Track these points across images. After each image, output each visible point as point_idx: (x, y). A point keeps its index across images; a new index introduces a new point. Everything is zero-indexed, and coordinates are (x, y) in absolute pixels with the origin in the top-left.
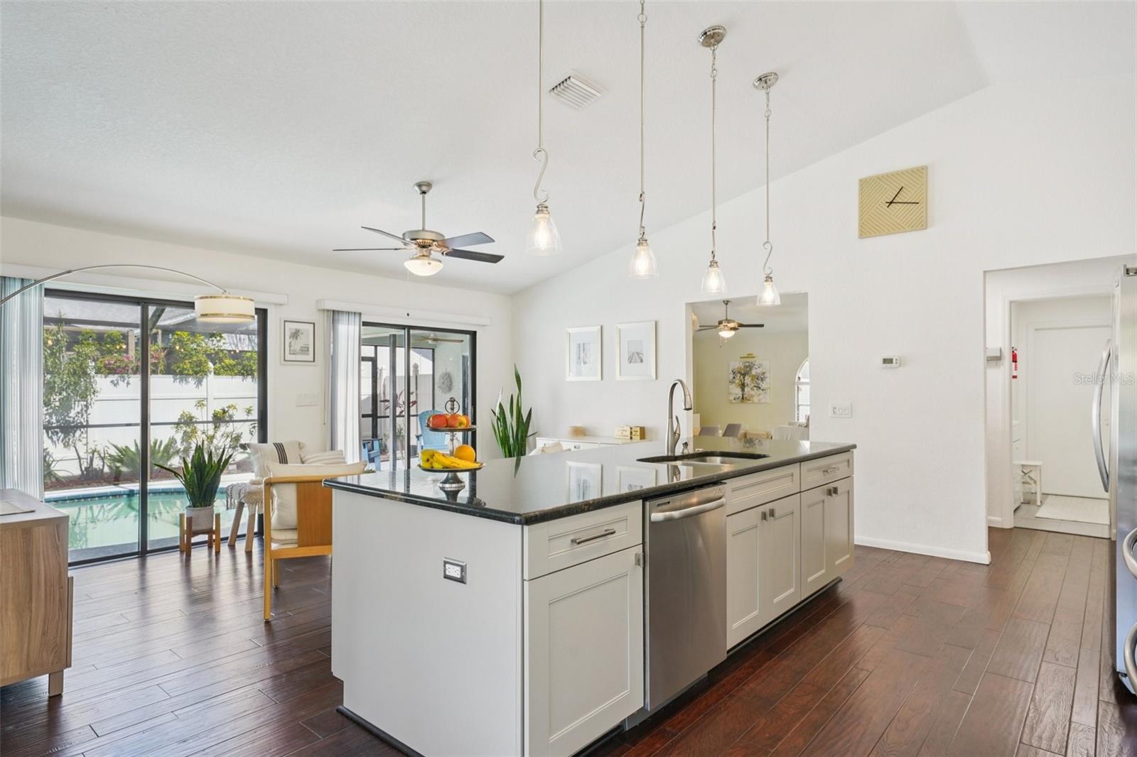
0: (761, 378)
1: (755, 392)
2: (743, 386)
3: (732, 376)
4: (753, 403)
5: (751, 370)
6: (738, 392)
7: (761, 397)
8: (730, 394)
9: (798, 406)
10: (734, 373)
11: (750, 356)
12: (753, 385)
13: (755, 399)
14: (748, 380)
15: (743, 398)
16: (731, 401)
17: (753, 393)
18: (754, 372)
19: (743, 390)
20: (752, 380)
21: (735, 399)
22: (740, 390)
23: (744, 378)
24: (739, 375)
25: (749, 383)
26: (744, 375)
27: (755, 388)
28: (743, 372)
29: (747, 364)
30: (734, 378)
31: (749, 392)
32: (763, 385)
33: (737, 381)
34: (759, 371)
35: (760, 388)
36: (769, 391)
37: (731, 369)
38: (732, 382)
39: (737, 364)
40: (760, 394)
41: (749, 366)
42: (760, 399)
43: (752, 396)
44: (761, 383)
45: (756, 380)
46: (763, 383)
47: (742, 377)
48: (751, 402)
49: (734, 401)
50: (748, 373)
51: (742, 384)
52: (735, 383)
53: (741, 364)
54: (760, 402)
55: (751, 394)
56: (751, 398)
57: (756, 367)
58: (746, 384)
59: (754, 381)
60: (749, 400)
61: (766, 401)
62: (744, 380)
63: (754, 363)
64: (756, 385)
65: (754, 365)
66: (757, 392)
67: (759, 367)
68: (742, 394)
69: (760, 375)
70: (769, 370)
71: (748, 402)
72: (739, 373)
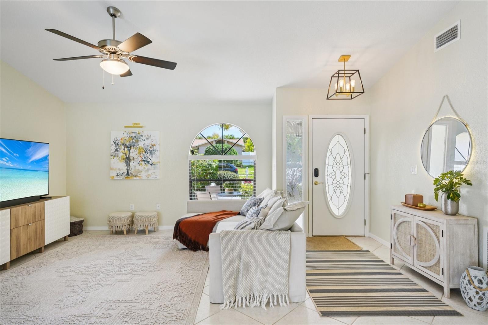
0: (150, 151)
1: (143, 167)
2: (128, 160)
3: (114, 148)
4: (141, 179)
5: (137, 141)
6: (123, 167)
7: (150, 172)
8: (112, 169)
9: (191, 182)
10: (116, 144)
11: (135, 126)
12: (140, 159)
13: (143, 175)
14: (134, 153)
15: (128, 174)
16: (113, 177)
17: (140, 168)
18: (141, 144)
19: (128, 165)
20: (139, 153)
21: (117, 176)
22: (125, 164)
23: (129, 150)
24: (123, 147)
25: (136, 157)
26: (129, 147)
27: (143, 163)
28: (127, 144)
29: (133, 135)
30: (117, 150)
31: (135, 166)
32: (153, 159)
33: (121, 154)
34: (147, 143)
35: (148, 162)
36: (159, 164)
37: (112, 140)
38: (113, 156)
39: (121, 135)
40: (148, 170)
41: (135, 137)
42: (149, 175)
43: (139, 172)
44: (150, 157)
45: (144, 153)
46: (152, 157)
47: (126, 149)
48: (138, 178)
49: (117, 178)
50: (134, 146)
51: (126, 157)
52: (118, 156)
53: (125, 134)
54: (149, 178)
55: (138, 169)
56: (138, 174)
57: (144, 138)
58: (131, 158)
59: (142, 155)
60: (135, 176)
61: (156, 176)
62: (130, 153)
63: (141, 134)
64: (145, 159)
65: (142, 136)
66: (145, 167)
67: (147, 139)
68: (127, 170)
69: (149, 148)
70: (159, 143)
71: (135, 178)
72: (123, 144)
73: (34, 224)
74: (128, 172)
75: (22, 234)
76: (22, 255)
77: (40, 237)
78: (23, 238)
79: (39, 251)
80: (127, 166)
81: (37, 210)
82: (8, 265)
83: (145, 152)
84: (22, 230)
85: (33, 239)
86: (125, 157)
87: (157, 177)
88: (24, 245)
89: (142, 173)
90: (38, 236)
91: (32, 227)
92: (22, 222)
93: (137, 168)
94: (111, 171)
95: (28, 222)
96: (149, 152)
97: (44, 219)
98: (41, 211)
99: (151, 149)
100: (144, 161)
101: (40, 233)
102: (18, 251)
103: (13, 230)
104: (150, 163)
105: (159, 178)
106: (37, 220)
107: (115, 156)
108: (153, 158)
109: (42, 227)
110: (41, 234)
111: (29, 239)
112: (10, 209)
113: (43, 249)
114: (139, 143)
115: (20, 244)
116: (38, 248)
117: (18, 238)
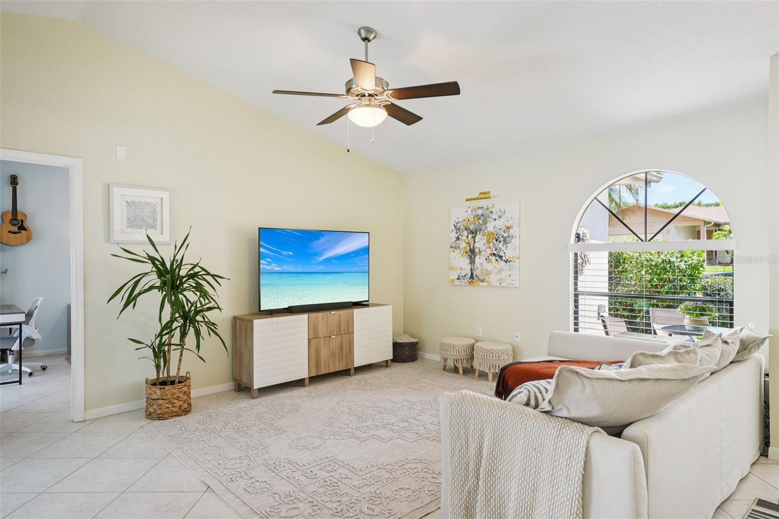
1: (494, 265)
2: (472, 253)
3: (454, 235)
4: (490, 286)
5: (485, 222)
6: (464, 264)
7: (503, 275)
8: (452, 268)
9: (576, 296)
10: (458, 229)
11: (485, 195)
12: (489, 251)
13: (493, 279)
14: (480, 242)
15: (472, 277)
16: (453, 281)
17: (488, 266)
18: (490, 227)
19: (472, 262)
20: (489, 242)
21: (458, 279)
22: (468, 261)
23: (474, 238)
24: (466, 233)
25: (483, 248)
26: (474, 233)
27: (493, 258)
28: (472, 227)
29: (480, 212)
30: (458, 239)
31: (481, 264)
32: (508, 252)
33: (463, 245)
34: (500, 223)
35: (501, 257)
36: (517, 262)
37: (452, 222)
38: (454, 248)
39: (462, 213)
40: (501, 270)
41: (482, 215)
42: (502, 279)
43: (487, 274)
44: (503, 248)
45: (494, 241)
46: (506, 248)
47: (470, 236)
48: (485, 284)
49: (457, 282)
50: (480, 230)
51: (470, 249)
52: (459, 248)
53: (469, 212)
54: (502, 285)
55: (486, 270)
56: (487, 277)
57: (495, 216)
58: (477, 251)
59: (492, 245)
60: (482, 281)
61: (512, 282)
62: (475, 242)
63: (491, 209)
64: (496, 252)
65: (492, 212)
66: (496, 265)
67: (500, 217)
68: (471, 270)
69: (502, 232)
70: (518, 222)
71: (481, 284)
72: (466, 229)
73: (339, 337)
74: (472, 274)
75: (322, 348)
76: (323, 373)
77: (347, 354)
78: (324, 353)
79: (345, 373)
80: (470, 263)
81: (342, 320)
82: (307, 381)
83: (497, 240)
84: (322, 343)
85: (337, 356)
86: (468, 249)
87: (513, 284)
88: (325, 361)
89: (492, 276)
90: (344, 353)
91: (335, 340)
92: (322, 332)
93: (485, 267)
94: (451, 271)
95: (330, 333)
96: (502, 239)
97: (353, 333)
98: (348, 321)
99: (505, 235)
100: (494, 254)
101: (348, 349)
102: (318, 366)
103: (312, 341)
104: (504, 258)
105: (518, 286)
106: (342, 333)
107: (455, 248)
108: (508, 249)
109: (350, 342)
110: (348, 351)
111: (332, 355)
112: (307, 315)
113: (352, 371)
114: (487, 225)
115: (320, 359)
116: (344, 369)
117: (318, 352)
